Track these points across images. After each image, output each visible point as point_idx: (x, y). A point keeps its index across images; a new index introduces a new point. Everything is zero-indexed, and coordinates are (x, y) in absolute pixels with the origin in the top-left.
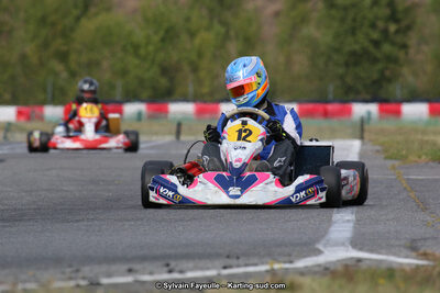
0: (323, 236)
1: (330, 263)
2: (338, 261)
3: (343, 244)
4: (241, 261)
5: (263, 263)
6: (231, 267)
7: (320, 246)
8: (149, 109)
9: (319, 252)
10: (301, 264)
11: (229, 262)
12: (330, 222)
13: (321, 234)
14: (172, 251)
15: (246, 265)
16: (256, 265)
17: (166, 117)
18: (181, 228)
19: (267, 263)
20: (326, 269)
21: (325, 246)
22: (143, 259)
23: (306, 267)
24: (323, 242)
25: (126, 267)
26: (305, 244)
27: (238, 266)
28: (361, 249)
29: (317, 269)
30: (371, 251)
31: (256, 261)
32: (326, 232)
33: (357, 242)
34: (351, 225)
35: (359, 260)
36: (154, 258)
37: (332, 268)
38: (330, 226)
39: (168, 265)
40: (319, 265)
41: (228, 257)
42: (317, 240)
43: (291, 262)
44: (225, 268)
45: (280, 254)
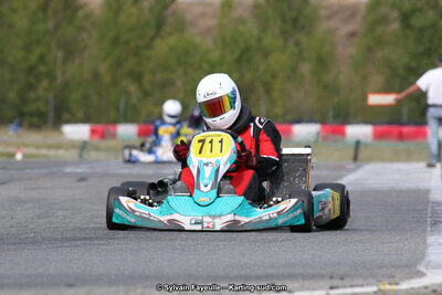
0: (422, 259)
1: (437, 285)
4: (345, 282)
5: (368, 285)
6: (337, 287)
7: (421, 268)
9: (423, 275)
10: (405, 286)
11: (336, 282)
12: (425, 243)
13: (419, 256)
14: (274, 271)
15: (352, 286)
16: (362, 286)
19: (372, 285)
20: (434, 291)
21: (427, 268)
23: (413, 289)
24: (423, 264)
26: (406, 266)
27: (344, 287)
29: (424, 291)
31: (360, 282)
32: (424, 255)
37: (440, 290)
38: (426, 248)
40: (426, 288)
41: (332, 278)
42: (417, 262)
43: (397, 284)
44: (332, 288)
45: (383, 276)
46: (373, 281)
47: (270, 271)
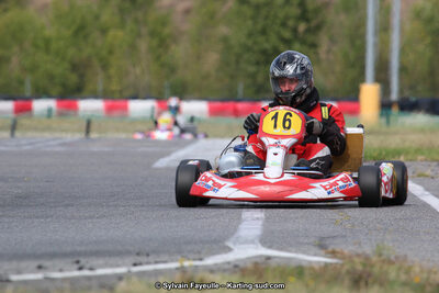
0: (233, 234)
1: (237, 260)
2: (248, 258)
3: (252, 242)
4: (151, 258)
5: (172, 261)
6: (141, 264)
7: (230, 244)
8: (58, 105)
9: (230, 250)
10: (210, 261)
11: (139, 259)
12: (240, 220)
13: (230, 231)
14: (83, 248)
15: (156, 262)
16: (166, 262)
17: (76, 115)
18: (91, 225)
19: (177, 261)
20: (236, 266)
21: (235, 244)
22: (53, 256)
23: (216, 265)
24: (233, 239)
25: (36, 263)
26: (215, 241)
27: (148, 263)
28: (270, 247)
29: (226, 266)
30: (280, 249)
31: (166, 258)
32: (236, 229)
33: (266, 240)
34: (260, 223)
35: (269, 258)
36: (64, 255)
37: (242, 265)
38: (240, 223)
39: (78, 262)
40: (229, 263)
41: (138, 254)
42: (226, 238)
43: (201, 259)
44: (135, 265)
45: (189, 252)
46: (179, 257)
47: (79, 249)
